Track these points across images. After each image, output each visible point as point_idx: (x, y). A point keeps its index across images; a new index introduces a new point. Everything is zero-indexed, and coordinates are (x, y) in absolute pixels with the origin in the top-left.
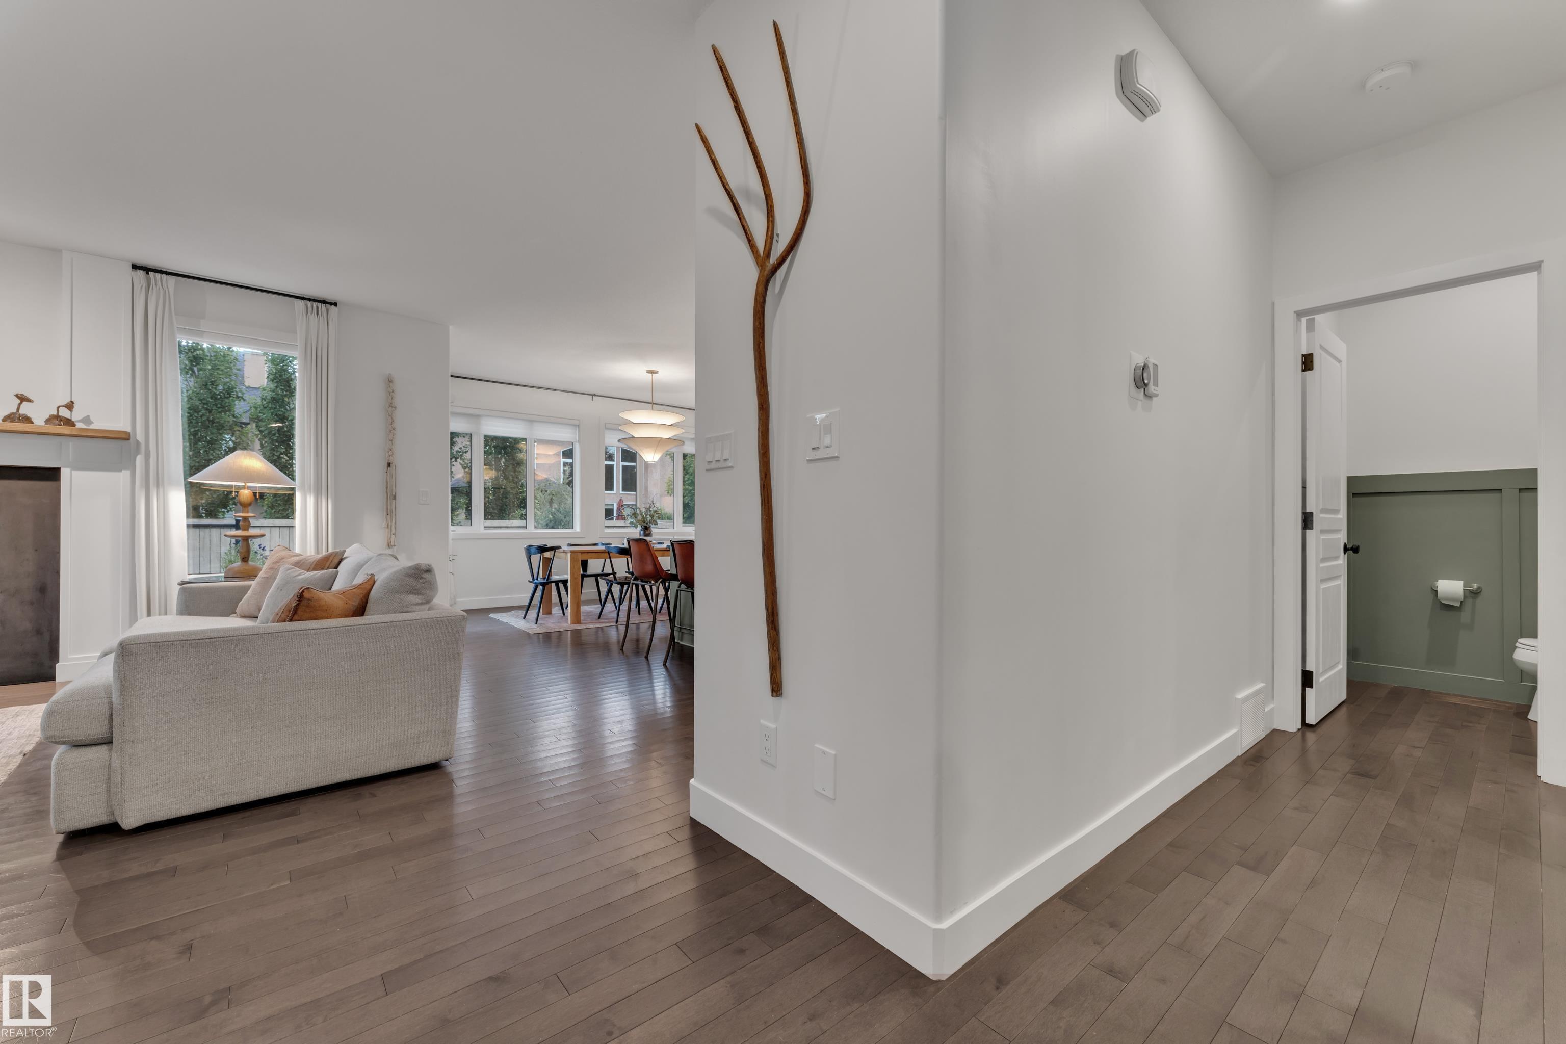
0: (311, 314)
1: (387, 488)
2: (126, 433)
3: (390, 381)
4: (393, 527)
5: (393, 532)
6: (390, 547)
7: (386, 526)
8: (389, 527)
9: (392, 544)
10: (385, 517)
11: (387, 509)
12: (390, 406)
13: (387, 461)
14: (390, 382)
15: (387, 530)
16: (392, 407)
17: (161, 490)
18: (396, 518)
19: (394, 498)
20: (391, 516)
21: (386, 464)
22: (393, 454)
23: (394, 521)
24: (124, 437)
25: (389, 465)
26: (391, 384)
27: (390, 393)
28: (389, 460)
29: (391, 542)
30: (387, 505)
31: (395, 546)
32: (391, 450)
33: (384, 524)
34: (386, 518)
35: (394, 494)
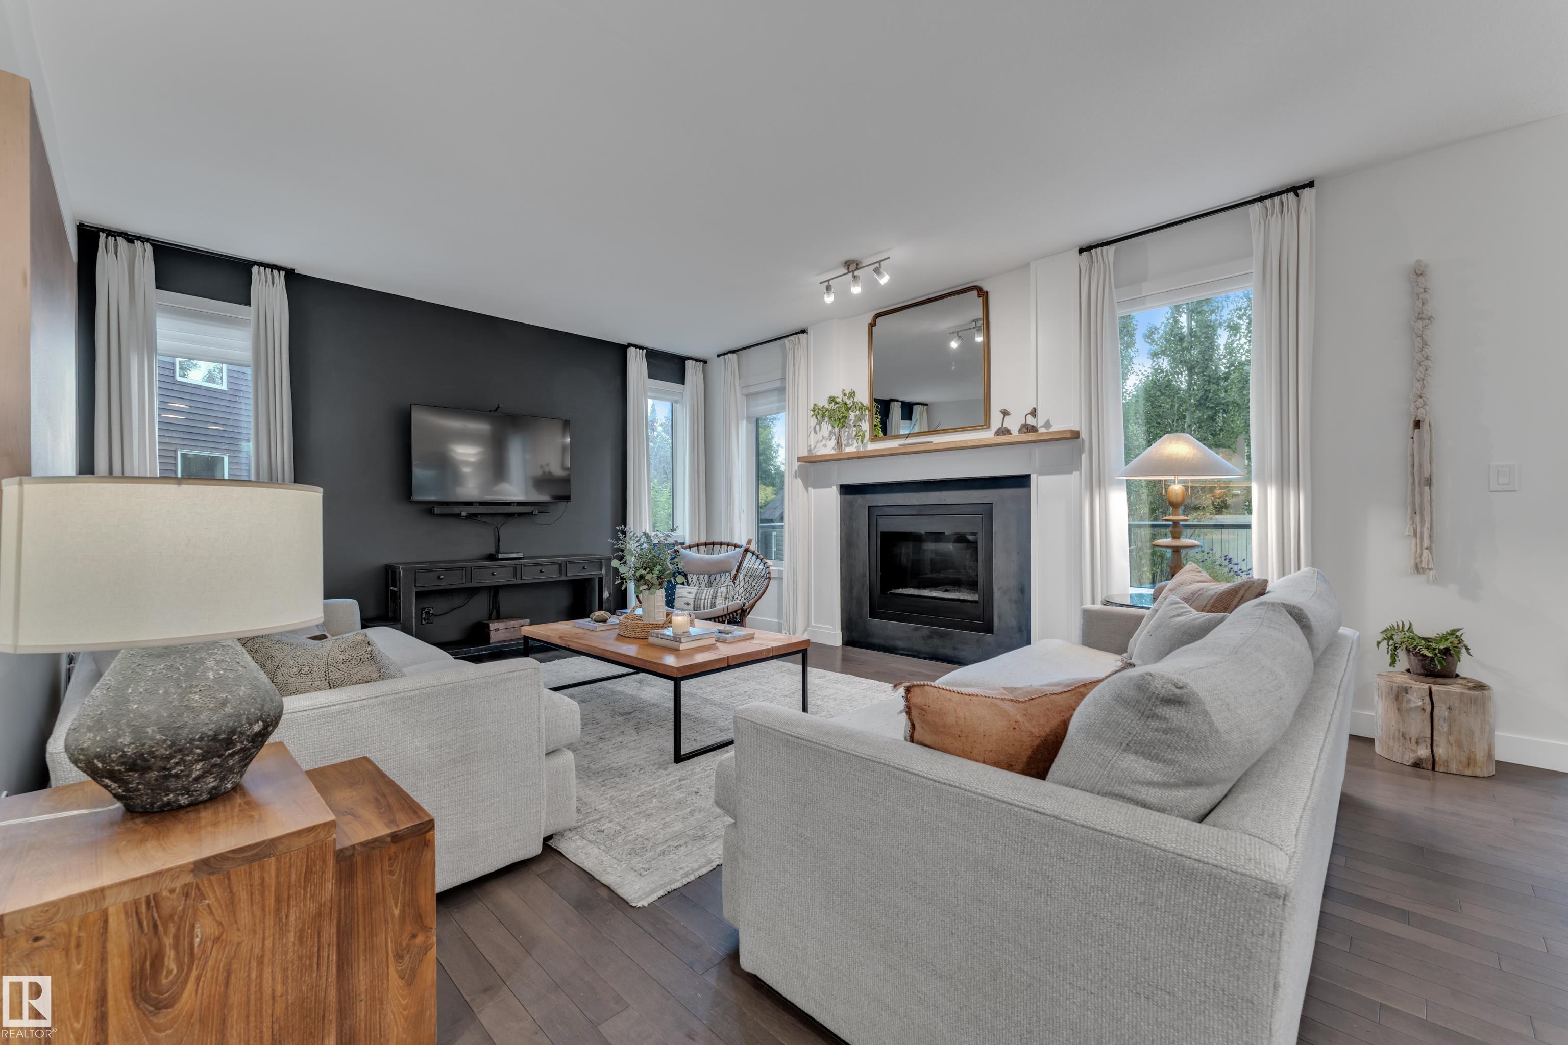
0: (1272, 216)
1: (1413, 466)
2: (1072, 431)
3: (1419, 273)
4: (1426, 535)
5: (1426, 544)
6: (1421, 570)
7: (1412, 534)
8: (1418, 535)
9: (1424, 565)
10: (1408, 519)
11: (1413, 503)
12: (1419, 319)
13: (1413, 419)
14: (1418, 275)
15: (1414, 541)
16: (1422, 319)
17: (1103, 490)
18: (1431, 520)
19: (1429, 482)
20: (1422, 516)
21: (1412, 425)
22: (1425, 404)
23: (1427, 525)
24: (1075, 435)
25: (1417, 424)
26: (1421, 279)
27: (1418, 295)
28: (1416, 416)
29: (1421, 561)
30: (1413, 496)
31: (1430, 569)
32: (1421, 397)
33: (1408, 530)
34: (1412, 518)
35: (1427, 475)
